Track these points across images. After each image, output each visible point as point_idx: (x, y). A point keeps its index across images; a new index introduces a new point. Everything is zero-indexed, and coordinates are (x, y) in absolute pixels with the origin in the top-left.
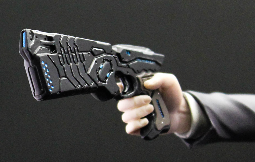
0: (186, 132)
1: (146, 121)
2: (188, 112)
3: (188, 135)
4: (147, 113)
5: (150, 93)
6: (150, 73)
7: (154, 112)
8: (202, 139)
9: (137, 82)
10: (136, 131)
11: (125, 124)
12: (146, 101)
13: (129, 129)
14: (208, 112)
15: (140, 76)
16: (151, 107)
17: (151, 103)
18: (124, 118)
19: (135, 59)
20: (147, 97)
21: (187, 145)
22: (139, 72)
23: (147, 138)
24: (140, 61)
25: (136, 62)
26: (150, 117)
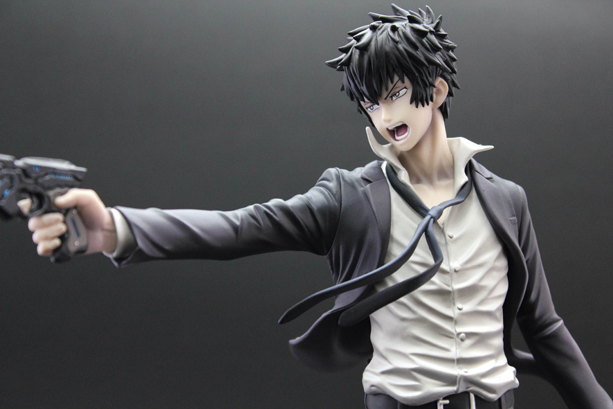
0: (113, 251)
1: (57, 242)
2: (114, 231)
3: (115, 254)
4: (57, 234)
5: (64, 211)
6: (65, 189)
7: (68, 231)
8: (129, 259)
9: (46, 200)
10: (46, 251)
11: (36, 245)
12: (57, 221)
13: (40, 249)
14: (136, 232)
15: (51, 193)
16: (62, 228)
17: (65, 222)
18: (35, 237)
19: (47, 174)
20: (59, 216)
21: (116, 264)
22: (50, 188)
23: (57, 260)
24: (53, 177)
25: (47, 178)
26: (63, 237)
